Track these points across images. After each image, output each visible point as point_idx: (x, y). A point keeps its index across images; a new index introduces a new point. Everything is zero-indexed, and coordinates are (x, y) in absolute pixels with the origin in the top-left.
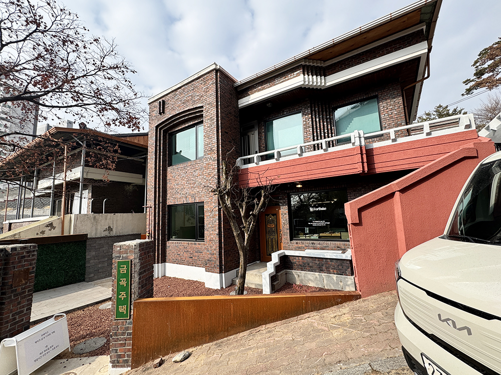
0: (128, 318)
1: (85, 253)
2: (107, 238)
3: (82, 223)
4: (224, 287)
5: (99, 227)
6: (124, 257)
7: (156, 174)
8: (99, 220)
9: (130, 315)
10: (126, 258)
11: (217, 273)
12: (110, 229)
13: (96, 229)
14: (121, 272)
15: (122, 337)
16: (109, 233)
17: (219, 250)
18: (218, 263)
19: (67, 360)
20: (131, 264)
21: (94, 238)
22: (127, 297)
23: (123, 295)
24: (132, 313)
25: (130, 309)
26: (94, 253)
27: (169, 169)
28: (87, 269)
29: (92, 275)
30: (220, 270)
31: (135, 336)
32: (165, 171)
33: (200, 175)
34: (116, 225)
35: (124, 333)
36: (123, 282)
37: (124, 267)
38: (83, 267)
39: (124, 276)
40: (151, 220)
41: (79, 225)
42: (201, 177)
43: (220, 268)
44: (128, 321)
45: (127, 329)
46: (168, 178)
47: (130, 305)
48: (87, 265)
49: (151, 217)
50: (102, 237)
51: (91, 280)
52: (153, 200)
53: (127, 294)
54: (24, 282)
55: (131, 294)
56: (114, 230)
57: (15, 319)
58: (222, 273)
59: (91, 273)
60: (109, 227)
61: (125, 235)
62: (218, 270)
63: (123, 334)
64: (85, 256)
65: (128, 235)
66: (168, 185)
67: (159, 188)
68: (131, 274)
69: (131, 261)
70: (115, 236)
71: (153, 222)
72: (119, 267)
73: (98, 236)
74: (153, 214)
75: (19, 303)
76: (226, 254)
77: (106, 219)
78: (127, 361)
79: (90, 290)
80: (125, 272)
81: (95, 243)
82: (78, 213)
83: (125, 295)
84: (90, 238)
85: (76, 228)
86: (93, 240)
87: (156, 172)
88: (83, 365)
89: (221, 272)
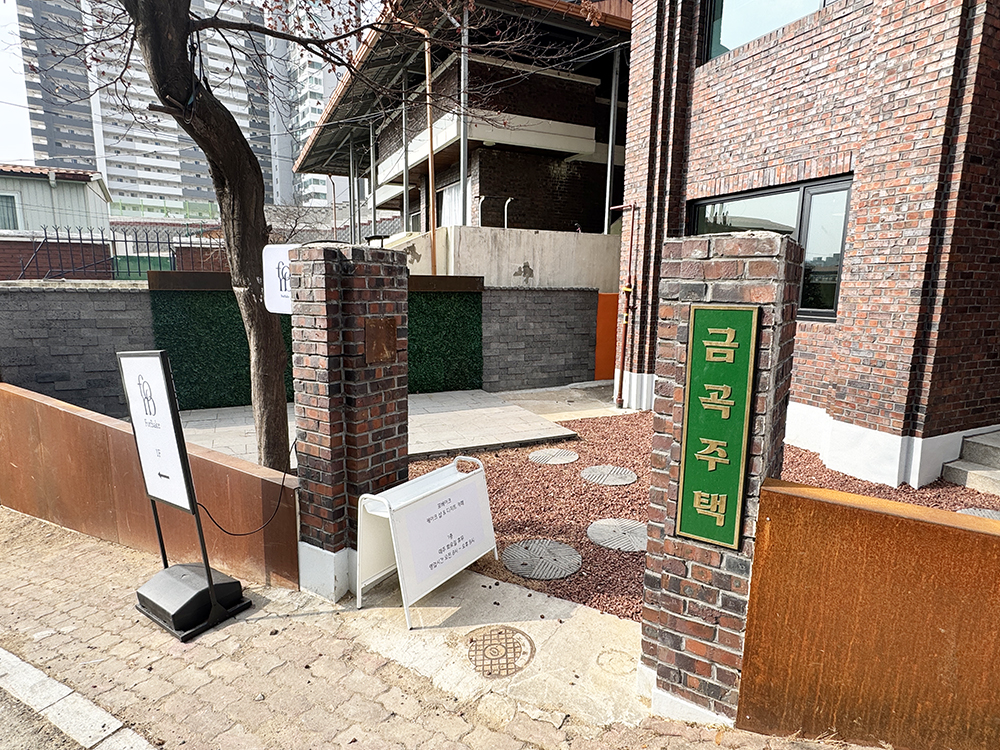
0: (735, 546)
1: (480, 323)
2: (524, 293)
3: (471, 249)
4: (914, 483)
5: (504, 264)
6: (725, 294)
7: (655, 99)
8: (505, 244)
9: (742, 538)
10: (736, 296)
11: (894, 432)
12: (527, 271)
13: (499, 268)
14: (710, 357)
15: (701, 603)
16: (526, 281)
17: (916, 352)
18: (900, 396)
19: (497, 584)
20: (760, 328)
21: (495, 290)
22: (733, 465)
23: (714, 454)
24: (751, 530)
25: (744, 515)
26: (497, 326)
27: (701, 74)
28: (485, 362)
29: (496, 378)
30: (906, 425)
31: (761, 620)
32: (686, 81)
33: (838, 68)
34: (541, 263)
35: (709, 592)
36: (718, 399)
37: (723, 337)
38: (477, 355)
39: (723, 373)
40: (634, 248)
41: (464, 254)
42: (842, 74)
43: (907, 417)
44: (727, 554)
45: (725, 583)
46: (694, 108)
47: (746, 497)
48: (485, 353)
49: (635, 238)
50: (512, 289)
51: (494, 388)
52: (645, 184)
53: (731, 449)
54: (387, 354)
55: (750, 456)
56: (536, 274)
57: (378, 447)
58: (913, 434)
59: (492, 373)
60: (526, 266)
61: (563, 290)
62: (899, 423)
63: (706, 595)
64: (481, 329)
65: (569, 290)
66: (695, 132)
67: (665, 144)
68: (757, 371)
69: (761, 311)
70: (541, 290)
71: (642, 253)
72: (700, 332)
73: (504, 285)
74: (643, 227)
75: (383, 409)
76: (941, 371)
77: (519, 244)
78: (716, 692)
79: (497, 410)
80: (729, 358)
81: (499, 301)
82: (461, 224)
83: (721, 452)
84: (489, 288)
85: (458, 262)
86: (494, 293)
87: (656, 89)
88: (542, 617)
89: (909, 430)
